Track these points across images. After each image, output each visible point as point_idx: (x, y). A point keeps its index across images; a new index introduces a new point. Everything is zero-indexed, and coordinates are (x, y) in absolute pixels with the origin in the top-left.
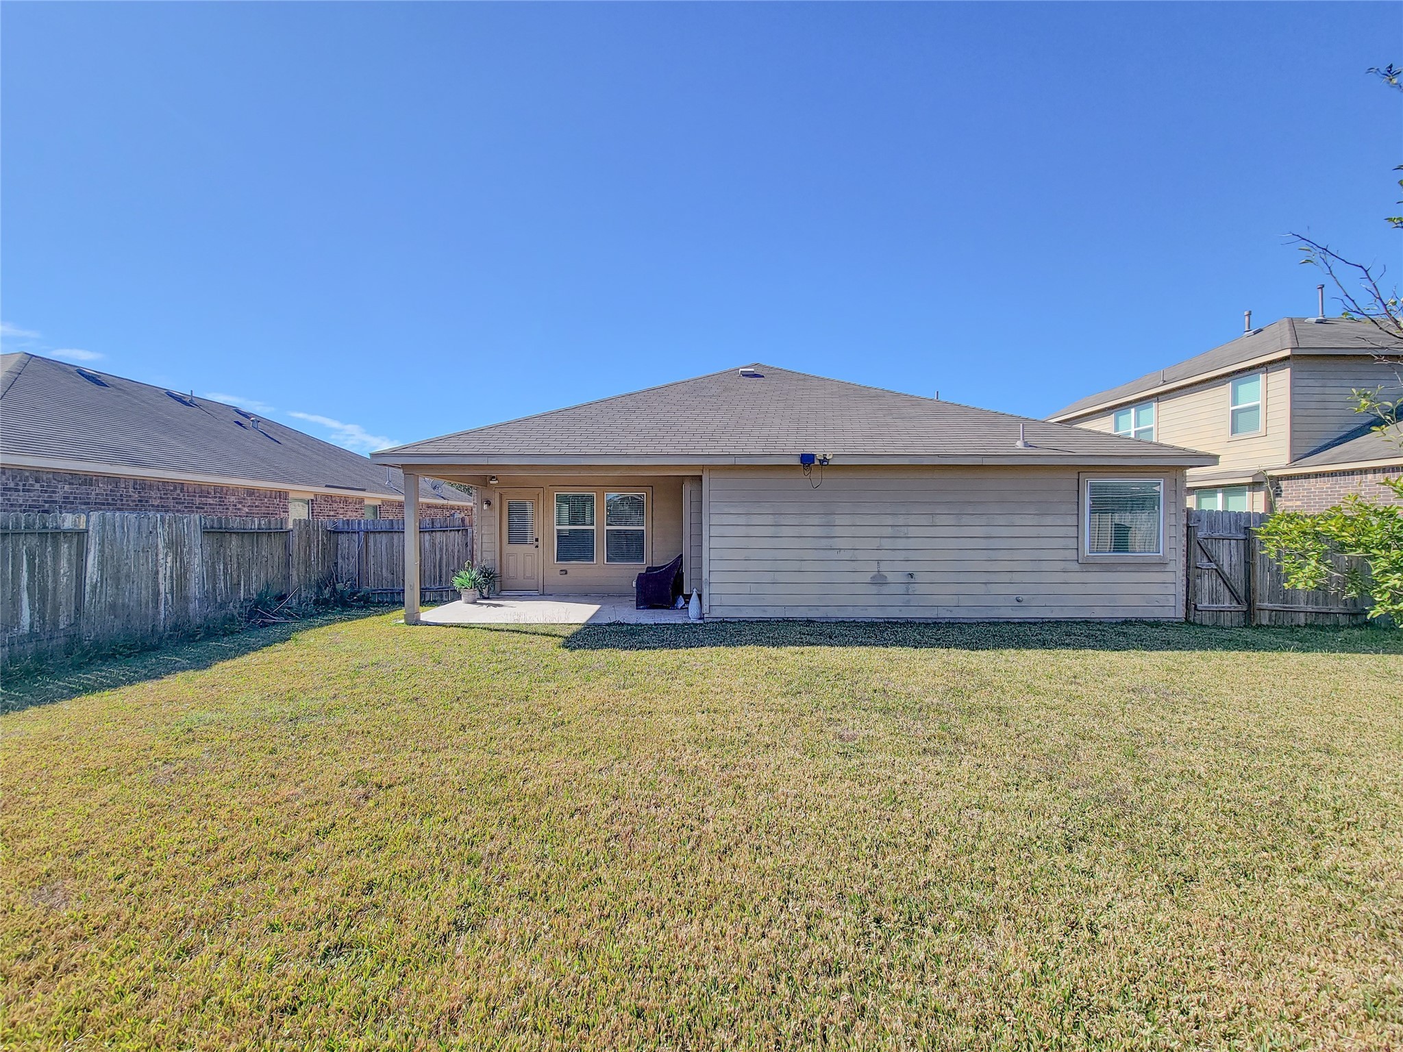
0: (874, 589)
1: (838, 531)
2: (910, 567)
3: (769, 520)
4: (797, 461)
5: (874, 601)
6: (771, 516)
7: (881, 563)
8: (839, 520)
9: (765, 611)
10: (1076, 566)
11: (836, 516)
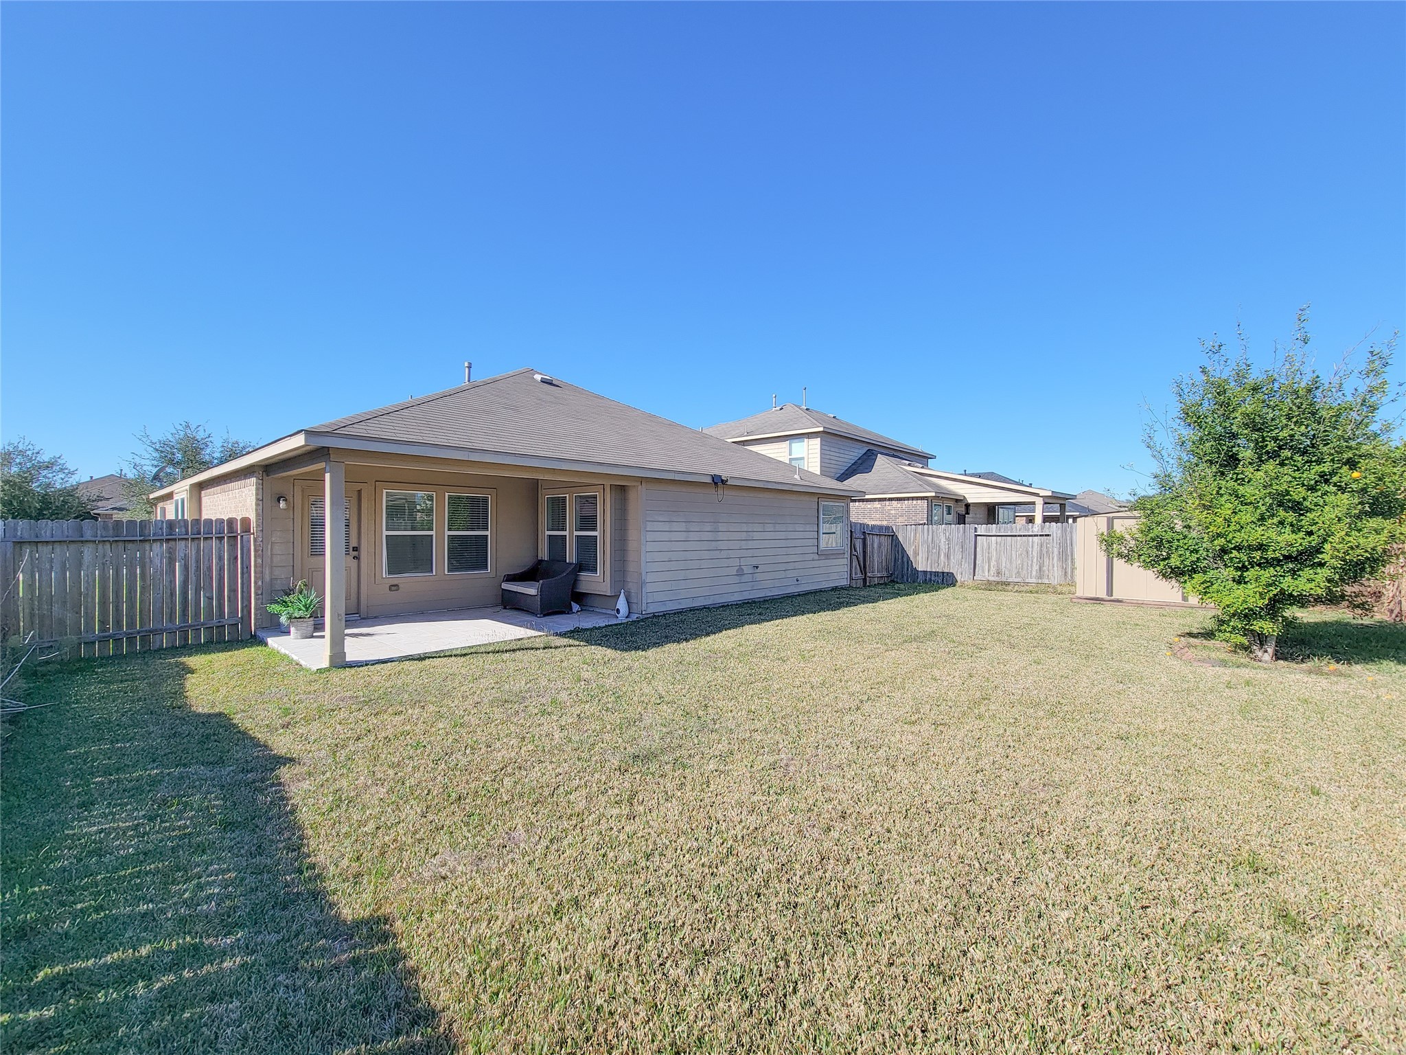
0: (737, 579)
1: (721, 536)
2: (754, 562)
3: (682, 527)
4: (709, 480)
5: (736, 588)
6: (684, 524)
7: (742, 559)
8: (722, 527)
9: (680, 603)
10: (816, 557)
11: (720, 524)
